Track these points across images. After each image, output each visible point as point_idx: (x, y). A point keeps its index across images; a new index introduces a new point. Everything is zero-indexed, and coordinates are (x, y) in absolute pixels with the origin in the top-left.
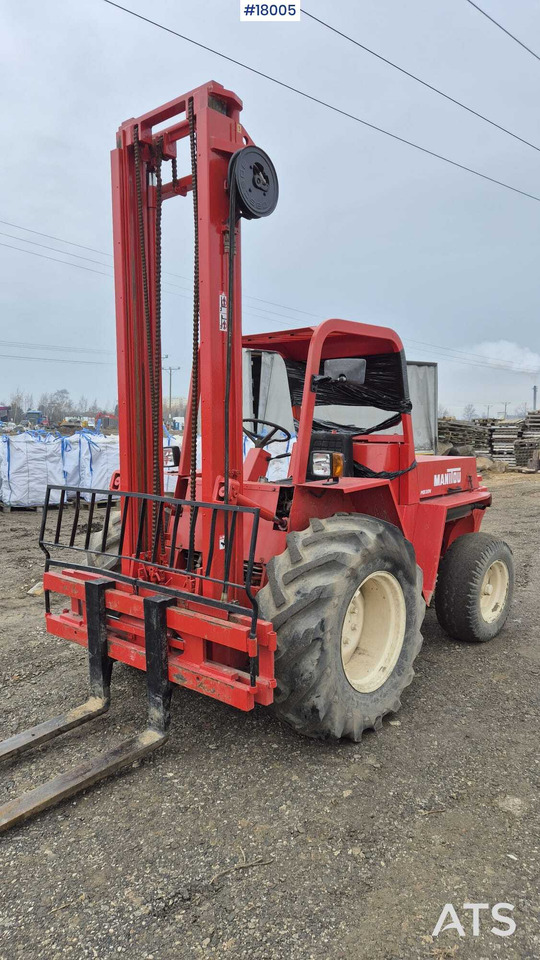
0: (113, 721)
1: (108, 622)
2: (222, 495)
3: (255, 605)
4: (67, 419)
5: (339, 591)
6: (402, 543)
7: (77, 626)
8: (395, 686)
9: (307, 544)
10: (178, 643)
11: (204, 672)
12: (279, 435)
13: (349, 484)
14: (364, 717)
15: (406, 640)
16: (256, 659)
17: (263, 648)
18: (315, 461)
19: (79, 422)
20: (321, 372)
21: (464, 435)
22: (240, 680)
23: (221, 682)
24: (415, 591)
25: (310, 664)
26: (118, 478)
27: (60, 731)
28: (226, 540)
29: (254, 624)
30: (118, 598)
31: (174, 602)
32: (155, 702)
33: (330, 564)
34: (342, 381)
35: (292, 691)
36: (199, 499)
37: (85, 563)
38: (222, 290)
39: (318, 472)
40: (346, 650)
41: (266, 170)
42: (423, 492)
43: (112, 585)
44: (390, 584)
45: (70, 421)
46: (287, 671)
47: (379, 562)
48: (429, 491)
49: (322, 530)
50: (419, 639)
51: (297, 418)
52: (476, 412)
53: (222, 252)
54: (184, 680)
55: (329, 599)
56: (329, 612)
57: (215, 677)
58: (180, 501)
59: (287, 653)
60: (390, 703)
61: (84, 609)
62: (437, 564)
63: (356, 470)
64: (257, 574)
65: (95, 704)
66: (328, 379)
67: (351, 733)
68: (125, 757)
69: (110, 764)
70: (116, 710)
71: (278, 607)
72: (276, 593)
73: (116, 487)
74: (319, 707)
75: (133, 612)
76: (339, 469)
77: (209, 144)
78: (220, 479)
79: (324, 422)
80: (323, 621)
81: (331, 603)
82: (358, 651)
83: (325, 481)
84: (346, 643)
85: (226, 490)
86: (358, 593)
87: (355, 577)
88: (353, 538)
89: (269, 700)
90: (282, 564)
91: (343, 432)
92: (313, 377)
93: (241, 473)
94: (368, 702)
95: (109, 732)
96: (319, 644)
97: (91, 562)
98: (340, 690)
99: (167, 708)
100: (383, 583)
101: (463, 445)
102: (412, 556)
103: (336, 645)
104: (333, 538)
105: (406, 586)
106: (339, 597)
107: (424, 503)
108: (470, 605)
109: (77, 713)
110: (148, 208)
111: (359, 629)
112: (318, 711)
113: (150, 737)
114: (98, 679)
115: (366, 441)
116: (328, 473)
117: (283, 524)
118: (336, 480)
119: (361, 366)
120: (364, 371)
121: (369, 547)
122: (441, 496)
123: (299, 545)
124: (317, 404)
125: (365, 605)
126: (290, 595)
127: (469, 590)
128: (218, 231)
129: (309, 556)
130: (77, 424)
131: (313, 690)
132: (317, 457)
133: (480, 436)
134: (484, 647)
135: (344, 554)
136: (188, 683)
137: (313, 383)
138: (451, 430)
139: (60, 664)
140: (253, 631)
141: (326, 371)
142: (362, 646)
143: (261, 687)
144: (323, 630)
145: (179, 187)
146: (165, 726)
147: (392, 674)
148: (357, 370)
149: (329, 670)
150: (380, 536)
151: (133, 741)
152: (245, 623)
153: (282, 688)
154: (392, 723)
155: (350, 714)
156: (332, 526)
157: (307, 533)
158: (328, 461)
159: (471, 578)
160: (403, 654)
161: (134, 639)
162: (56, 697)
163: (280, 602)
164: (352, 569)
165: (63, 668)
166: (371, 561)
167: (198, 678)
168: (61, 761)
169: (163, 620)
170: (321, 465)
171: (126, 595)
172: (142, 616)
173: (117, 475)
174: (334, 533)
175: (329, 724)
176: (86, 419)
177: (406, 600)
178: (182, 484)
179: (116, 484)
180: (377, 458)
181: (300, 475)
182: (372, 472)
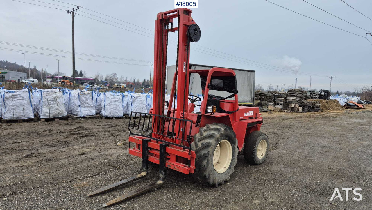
0: (148, 179)
1: (148, 151)
2: (182, 116)
3: (191, 146)
4: (116, 84)
5: (213, 144)
6: (232, 132)
7: (139, 152)
8: (228, 173)
9: (205, 131)
10: (168, 157)
11: (176, 164)
12: (198, 99)
13: (218, 115)
14: (219, 180)
15: (232, 160)
16: (190, 160)
17: (192, 158)
18: (208, 108)
19: (121, 86)
20: (211, 83)
21: (264, 97)
22: (185, 166)
23: (180, 167)
24: (235, 146)
25: (204, 163)
26: (152, 110)
27: (135, 180)
28: (183, 129)
29: (190, 151)
30: (151, 144)
31: (168, 145)
32: (161, 172)
33: (211, 136)
34: (216, 86)
35: (199, 170)
36: (175, 117)
37: (140, 134)
38: (185, 61)
39: (209, 111)
40: (215, 162)
41: (198, 30)
42: (241, 118)
43: (150, 140)
44: (228, 143)
45: (117, 85)
46: (198, 164)
47: (225, 137)
48: (243, 118)
49: (209, 127)
50: (236, 160)
51: (203, 94)
52: (273, 87)
53: (185, 51)
54: (170, 166)
55: (210, 146)
56: (210, 149)
57: (179, 165)
58: (168, 117)
59: (198, 160)
60: (226, 177)
61: (141, 147)
62: (244, 140)
63: (220, 110)
64: (191, 139)
65: (143, 174)
66: (213, 85)
67: (215, 184)
68: (154, 186)
69: (150, 187)
70: (149, 176)
71: (196, 147)
72: (196, 144)
73: (151, 113)
74: (206, 175)
75: (156, 148)
76: (215, 110)
77: (183, 23)
78: (182, 112)
79: (212, 95)
80: (208, 152)
81: (211, 147)
82: (218, 163)
83: (211, 114)
84: (215, 160)
85: (183, 115)
86: (218, 145)
87: (217, 140)
88: (217, 130)
89: (193, 172)
90: (198, 136)
91: (218, 99)
92: (208, 84)
93: (187, 111)
94: (220, 176)
95: (147, 182)
96: (207, 158)
97: (142, 134)
98: (212, 171)
99: (165, 174)
100: (226, 143)
101: (264, 101)
102: (235, 136)
103: (212, 158)
104: (212, 129)
105: (233, 145)
106: (213, 145)
107: (241, 121)
108: (253, 152)
109: (139, 176)
110: (164, 35)
111: (219, 156)
112: (206, 176)
113: (160, 182)
114: (145, 167)
115: (224, 102)
116: (211, 111)
117: (198, 125)
118: (214, 113)
119: (222, 81)
120: (223, 83)
121: (222, 132)
122: (247, 119)
123: (203, 131)
124: (210, 90)
125: (221, 150)
126: (200, 144)
127: (253, 148)
128: (184, 45)
129: (205, 134)
130: (120, 87)
131: (205, 170)
132: (208, 107)
133: (270, 98)
134: (258, 166)
135: (215, 134)
136: (171, 167)
137: (208, 86)
138: (259, 95)
139: (131, 164)
140: (190, 153)
141: (212, 83)
142: (219, 161)
143: (191, 168)
144: (208, 154)
145: (173, 30)
146: (163, 179)
147: (228, 169)
148: (221, 83)
149: (210, 165)
150: (225, 129)
151: (156, 183)
152: (188, 151)
153: (196, 169)
154: (227, 183)
155: (215, 178)
156: (212, 126)
157: (205, 128)
158: (212, 108)
159: (254, 144)
160: (231, 164)
161: (156, 156)
162: (131, 173)
163: (197, 146)
164: (217, 138)
165: (132, 165)
166: (223, 136)
167: (174, 166)
168: (135, 187)
169: (165, 150)
170: (210, 109)
171: (154, 143)
172: (159, 149)
173: (152, 109)
174: (213, 128)
175: (209, 180)
176: (123, 84)
177: (233, 148)
178: (169, 113)
179: (151, 112)
180: (227, 107)
181: (203, 112)
182: (225, 111)
